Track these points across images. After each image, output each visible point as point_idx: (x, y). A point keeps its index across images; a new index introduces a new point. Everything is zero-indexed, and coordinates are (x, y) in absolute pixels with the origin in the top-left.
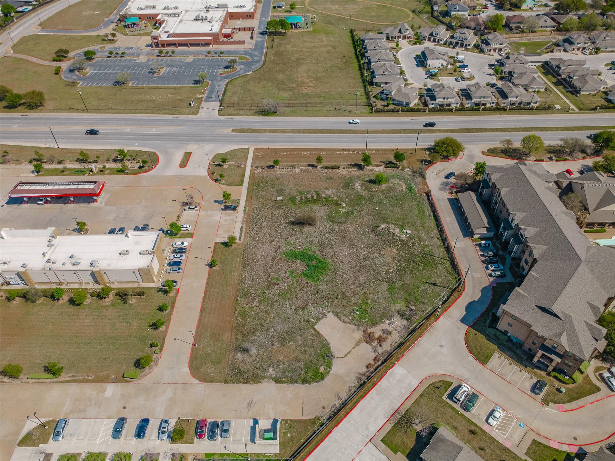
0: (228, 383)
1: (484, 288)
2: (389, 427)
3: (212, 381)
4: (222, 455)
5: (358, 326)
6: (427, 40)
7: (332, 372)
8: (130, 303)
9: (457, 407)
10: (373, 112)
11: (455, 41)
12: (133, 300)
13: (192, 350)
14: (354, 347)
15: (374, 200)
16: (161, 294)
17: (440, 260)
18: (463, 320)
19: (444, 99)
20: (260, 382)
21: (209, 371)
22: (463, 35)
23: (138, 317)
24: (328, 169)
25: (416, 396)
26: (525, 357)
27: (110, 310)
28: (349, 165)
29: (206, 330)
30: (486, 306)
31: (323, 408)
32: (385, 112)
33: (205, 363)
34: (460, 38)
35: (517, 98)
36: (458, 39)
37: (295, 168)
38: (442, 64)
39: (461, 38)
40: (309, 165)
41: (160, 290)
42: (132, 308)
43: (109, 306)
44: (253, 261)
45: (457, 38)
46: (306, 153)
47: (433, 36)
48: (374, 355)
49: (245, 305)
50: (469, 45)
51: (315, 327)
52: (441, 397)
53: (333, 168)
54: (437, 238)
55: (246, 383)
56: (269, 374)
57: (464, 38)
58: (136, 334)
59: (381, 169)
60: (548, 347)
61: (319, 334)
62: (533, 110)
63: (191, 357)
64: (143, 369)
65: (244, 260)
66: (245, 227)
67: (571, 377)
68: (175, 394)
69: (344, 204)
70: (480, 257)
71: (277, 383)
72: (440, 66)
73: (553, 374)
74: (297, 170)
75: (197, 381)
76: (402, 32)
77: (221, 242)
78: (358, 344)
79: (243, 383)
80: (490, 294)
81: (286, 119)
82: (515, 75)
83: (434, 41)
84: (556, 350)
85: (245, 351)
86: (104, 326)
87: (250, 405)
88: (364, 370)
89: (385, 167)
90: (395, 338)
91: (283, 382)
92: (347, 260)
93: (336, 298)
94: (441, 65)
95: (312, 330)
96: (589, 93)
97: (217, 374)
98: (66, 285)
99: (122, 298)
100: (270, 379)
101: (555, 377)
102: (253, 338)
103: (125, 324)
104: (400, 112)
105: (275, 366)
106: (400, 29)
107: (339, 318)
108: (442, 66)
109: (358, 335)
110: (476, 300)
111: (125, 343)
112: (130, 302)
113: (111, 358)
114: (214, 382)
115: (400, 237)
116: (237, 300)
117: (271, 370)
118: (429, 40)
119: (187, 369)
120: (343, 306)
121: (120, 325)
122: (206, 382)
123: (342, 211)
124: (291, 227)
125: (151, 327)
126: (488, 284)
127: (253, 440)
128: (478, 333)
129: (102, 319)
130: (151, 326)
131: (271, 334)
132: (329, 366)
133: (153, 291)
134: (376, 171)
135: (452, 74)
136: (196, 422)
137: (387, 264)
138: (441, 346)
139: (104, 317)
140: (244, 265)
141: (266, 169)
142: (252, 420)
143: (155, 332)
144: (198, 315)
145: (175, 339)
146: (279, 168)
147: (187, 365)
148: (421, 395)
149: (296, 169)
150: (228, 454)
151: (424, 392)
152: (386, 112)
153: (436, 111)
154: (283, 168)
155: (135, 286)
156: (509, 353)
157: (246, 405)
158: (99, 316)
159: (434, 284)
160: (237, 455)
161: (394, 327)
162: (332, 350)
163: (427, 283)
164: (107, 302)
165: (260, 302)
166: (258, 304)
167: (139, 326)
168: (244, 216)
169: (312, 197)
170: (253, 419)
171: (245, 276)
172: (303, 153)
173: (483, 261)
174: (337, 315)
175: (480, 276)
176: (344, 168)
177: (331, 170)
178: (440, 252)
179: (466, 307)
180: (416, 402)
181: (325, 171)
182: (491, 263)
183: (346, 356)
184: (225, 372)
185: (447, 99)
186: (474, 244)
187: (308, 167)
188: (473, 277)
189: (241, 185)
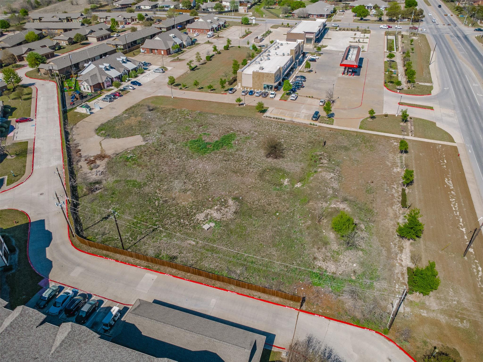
1: (51, 267)
5: (118, 154)
14: (102, 148)
17: (135, 239)
18: (42, 222)
24: (401, 198)
30: (31, 254)
48: (85, 155)
51: (140, 135)
54: (175, 258)
59: (403, 263)
61: (132, 136)
66: (283, 121)
69: (299, 185)
70: (99, 298)
78: (102, 150)
80: (37, 268)
87: (113, 108)
88: (79, 148)
89: (409, 269)
90: (83, 170)
92: (199, 167)
93: (156, 149)
95: (138, 133)
110: (47, 248)
115: (202, 212)
123: (286, 182)
126: (51, 276)
128: (16, 225)
131: (154, 119)
132: (102, 135)
134: (397, 254)
138: (41, 194)
159: (106, 218)
161: (94, 173)
162: (112, 139)
168: (302, 123)
169: (322, 163)
170: (103, 108)
172: (449, 183)
175: (72, 274)
179: (51, 233)
183: (100, 143)
186: (130, 307)
188: (79, 265)
189: (361, 128)
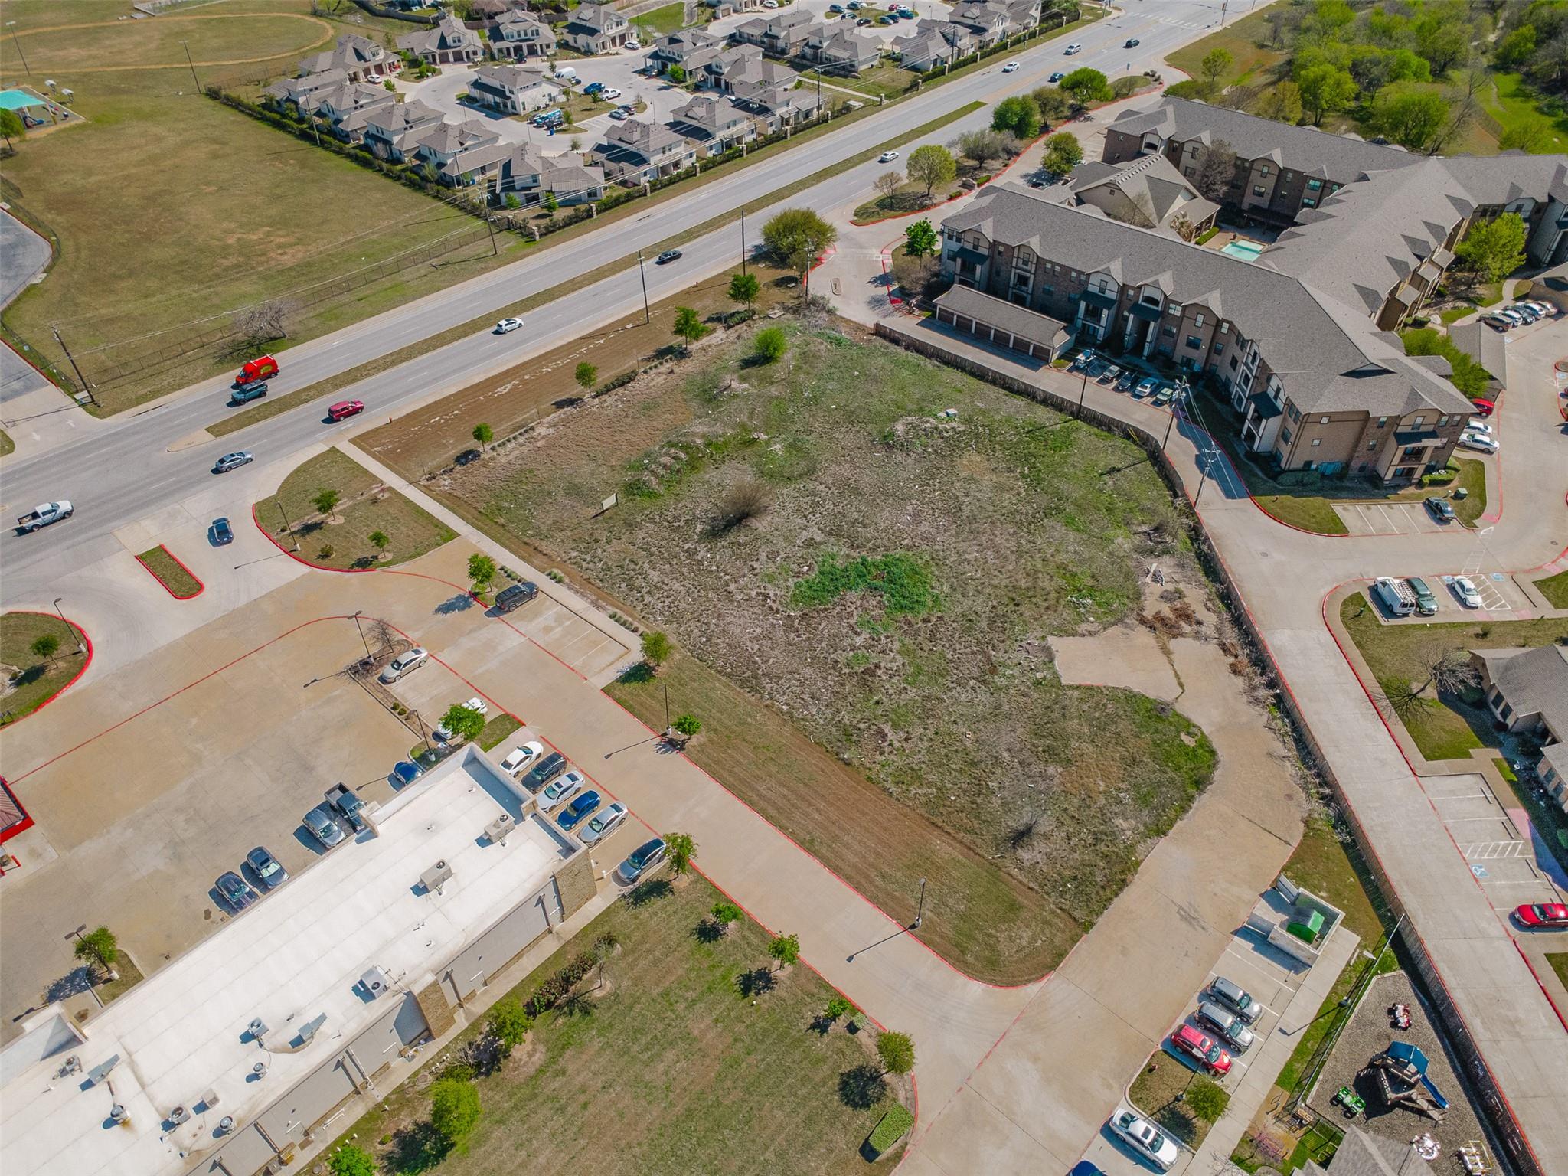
0: (1092, 924)
1: (1179, 429)
2: (1401, 730)
3: (1061, 956)
4: (1299, 1052)
5: (1119, 621)
6: (438, 61)
7: (1206, 730)
8: (605, 997)
9: (1412, 620)
10: (537, 238)
11: (513, 44)
12: (599, 987)
13: (927, 943)
14: (1171, 662)
15: (806, 394)
16: (656, 903)
17: (1063, 428)
18: (1230, 495)
19: (664, 152)
20: (1138, 864)
21: (1024, 943)
22: (522, 26)
23: (681, 1007)
24: (615, 391)
25: (1355, 653)
26: (1366, 485)
27: (571, 1068)
28: (649, 359)
29: (883, 877)
30: (1218, 450)
31: (1289, 797)
32: (559, 228)
33: (990, 935)
34: (519, 35)
35: (788, 104)
36: (516, 37)
37: (532, 429)
38: (550, 95)
39: (522, 33)
40: (560, 405)
41: (639, 897)
42: (627, 1002)
43: (553, 1060)
44: (755, 662)
45: (512, 37)
46: (509, 386)
47: (450, 47)
48: (1213, 648)
49: (881, 758)
50: (548, 46)
51: (1064, 682)
52: (1380, 625)
53: (623, 384)
54: (1006, 396)
55: (1121, 889)
56: (1129, 833)
57: (529, 33)
58: (739, 1044)
59: (723, 336)
60: (1405, 434)
61: (1090, 688)
62: (827, 121)
63: (944, 955)
64: (888, 1092)
65: (730, 676)
66: (620, 613)
67: (1446, 468)
68: (1035, 1059)
69: (762, 436)
70: (1103, 386)
71: (1165, 834)
72: (546, 100)
73: (1426, 479)
74: (541, 430)
75: (1033, 989)
76: (367, 55)
77: (617, 680)
78: (1166, 651)
79: (1117, 895)
80: (1198, 432)
81: (335, 340)
82: (726, 70)
83: (458, 58)
84: (1423, 429)
85: (1021, 837)
86: (621, 1115)
87: (1189, 919)
88: (1240, 682)
89: (728, 328)
90: (1197, 595)
91: (1171, 824)
92: (925, 528)
93: (1017, 605)
94: (547, 97)
95: (1070, 693)
96: (868, 66)
97: (1047, 933)
98: (303, 1146)
99: (560, 1007)
100: (1145, 841)
101: (1434, 483)
102: (996, 802)
103: (670, 1055)
104: (595, 216)
105: (1115, 809)
106: (356, 50)
107: (1074, 634)
108: (550, 100)
109: (1143, 637)
110: (1197, 454)
111: (748, 1091)
112: (598, 994)
113: (769, 1155)
114: (1067, 952)
115: (952, 429)
116: (847, 763)
117: (1119, 821)
118: (444, 60)
119: (976, 989)
120: (1048, 608)
121: (661, 1067)
122: (1053, 966)
123: (776, 448)
124: (726, 544)
125: (752, 993)
126: (1174, 420)
127: (1296, 964)
128: (1274, 497)
129: (585, 1106)
130: (745, 992)
131: (1016, 764)
132: (1188, 726)
133: (624, 916)
135: (590, 110)
136: (1166, 1056)
137: (1000, 488)
138: (1265, 555)
139: (583, 1098)
140: (751, 684)
141: (458, 468)
142: (1236, 939)
143: (779, 991)
144: (815, 864)
145: (850, 959)
146: (493, 449)
147: (961, 979)
148: (1359, 645)
149: (538, 431)
150: (1305, 1039)
151: (1353, 639)
152: (564, 227)
153: (666, 186)
154: (504, 443)
155: (550, 947)
156: (1344, 493)
157: (1184, 925)
158: (562, 1110)
159: (1114, 470)
160: (1321, 1020)
161: (1168, 579)
162: (1152, 695)
163: (1102, 474)
164: (530, 1055)
165: (896, 726)
166: (902, 735)
167: (716, 1020)
168: (577, 592)
169: (676, 458)
170: (1236, 933)
171: (787, 704)
172: (501, 390)
173: (1116, 389)
174: (1064, 632)
175: (1147, 412)
176: (645, 372)
177: (620, 391)
178: (1043, 415)
179: (1202, 472)
180: (1371, 662)
181: (609, 399)
182: (1135, 382)
183: (1181, 685)
184: (1053, 912)
185: (670, 150)
186: (1065, 371)
187: (562, 411)
189: (452, 535)
